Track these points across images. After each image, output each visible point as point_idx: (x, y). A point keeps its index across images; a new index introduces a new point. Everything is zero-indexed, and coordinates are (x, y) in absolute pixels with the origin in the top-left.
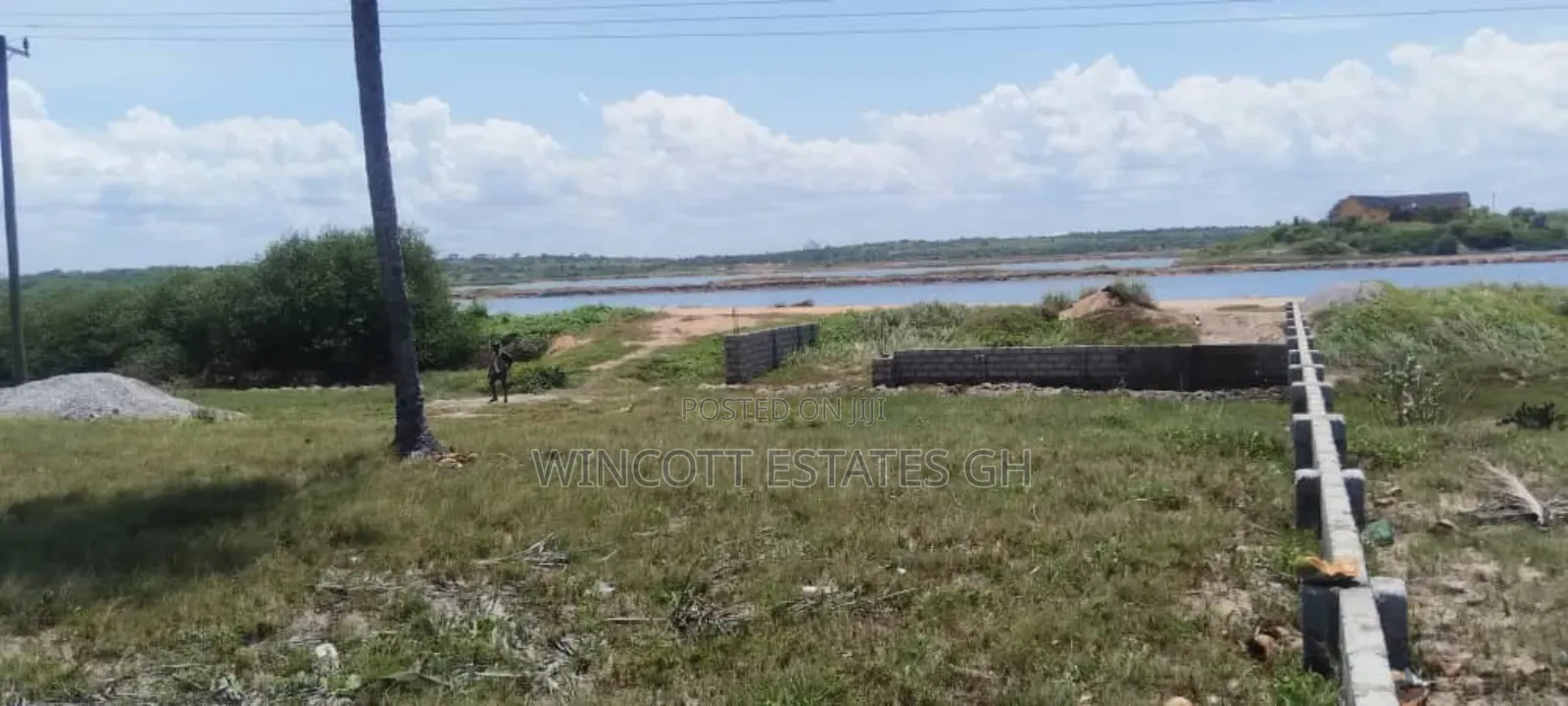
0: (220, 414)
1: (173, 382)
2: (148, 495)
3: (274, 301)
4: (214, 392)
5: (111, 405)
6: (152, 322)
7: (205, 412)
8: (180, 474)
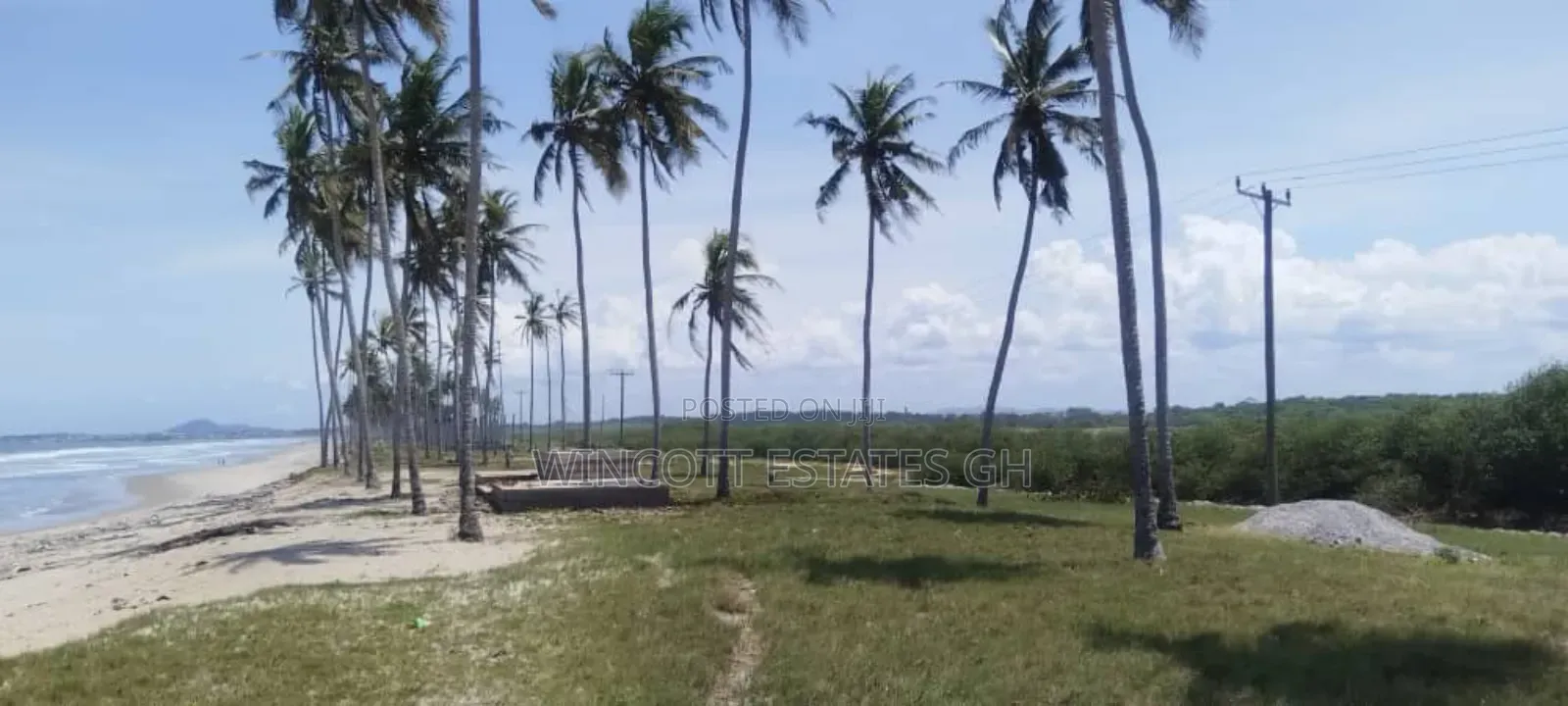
0: (1463, 553)
1: (1412, 514)
2: (1402, 636)
3: (1530, 437)
4: (1454, 528)
5: (1354, 534)
6: (1393, 452)
7: (1447, 550)
8: (1432, 619)
